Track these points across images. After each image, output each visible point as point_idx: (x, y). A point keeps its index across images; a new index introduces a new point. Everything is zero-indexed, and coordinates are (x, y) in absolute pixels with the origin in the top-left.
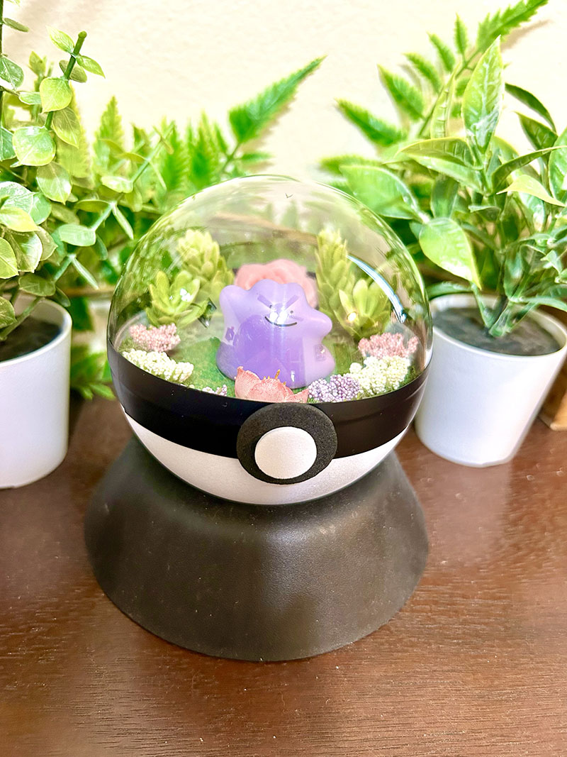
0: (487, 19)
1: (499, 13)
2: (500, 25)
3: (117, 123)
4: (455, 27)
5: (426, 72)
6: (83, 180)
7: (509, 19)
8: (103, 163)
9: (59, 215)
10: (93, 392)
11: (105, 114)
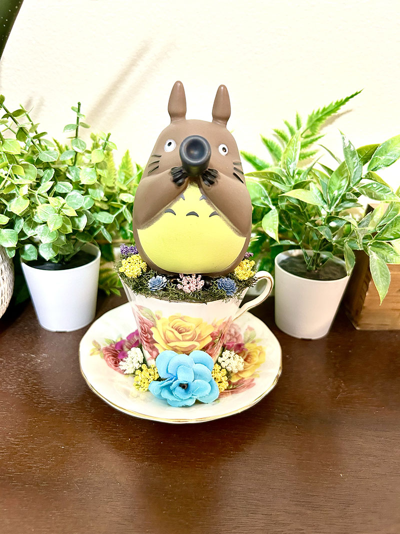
0: (313, 113)
1: (319, 110)
2: (320, 115)
3: (130, 161)
4: (296, 118)
5: (284, 138)
6: (112, 188)
7: (325, 112)
8: (121, 180)
9: (98, 204)
10: (111, 292)
11: (124, 158)
